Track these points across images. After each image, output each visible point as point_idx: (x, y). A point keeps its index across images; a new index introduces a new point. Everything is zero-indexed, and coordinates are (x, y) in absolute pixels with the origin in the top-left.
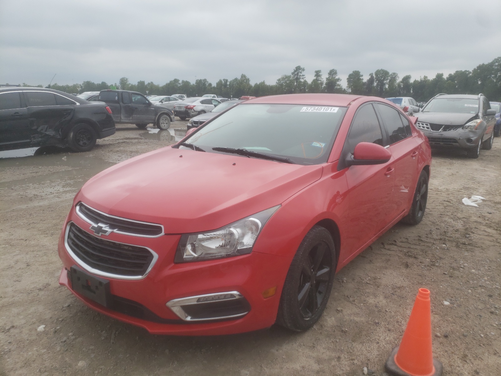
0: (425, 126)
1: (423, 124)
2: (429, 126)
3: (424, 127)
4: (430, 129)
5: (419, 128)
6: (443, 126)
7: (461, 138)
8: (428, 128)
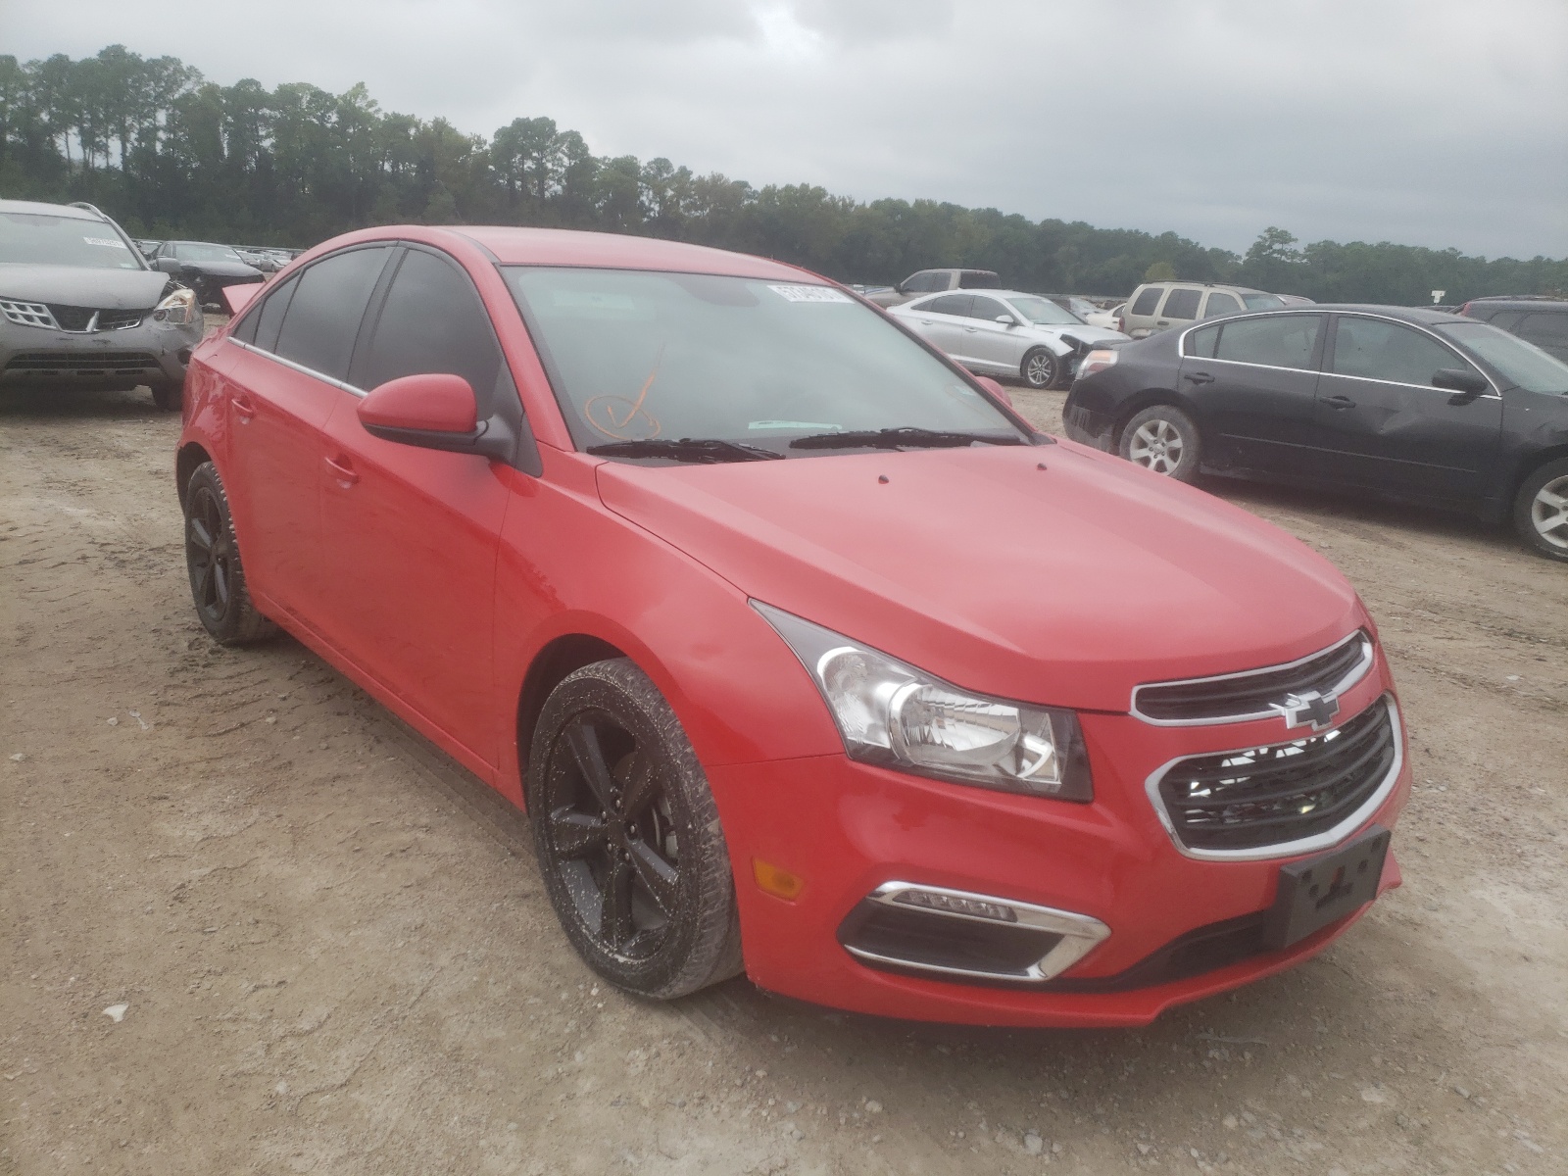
0: (31, 312)
1: (22, 308)
2: (46, 314)
3: (29, 318)
4: (54, 326)
5: (13, 320)
6: (97, 313)
7: (166, 351)
8: (45, 320)
